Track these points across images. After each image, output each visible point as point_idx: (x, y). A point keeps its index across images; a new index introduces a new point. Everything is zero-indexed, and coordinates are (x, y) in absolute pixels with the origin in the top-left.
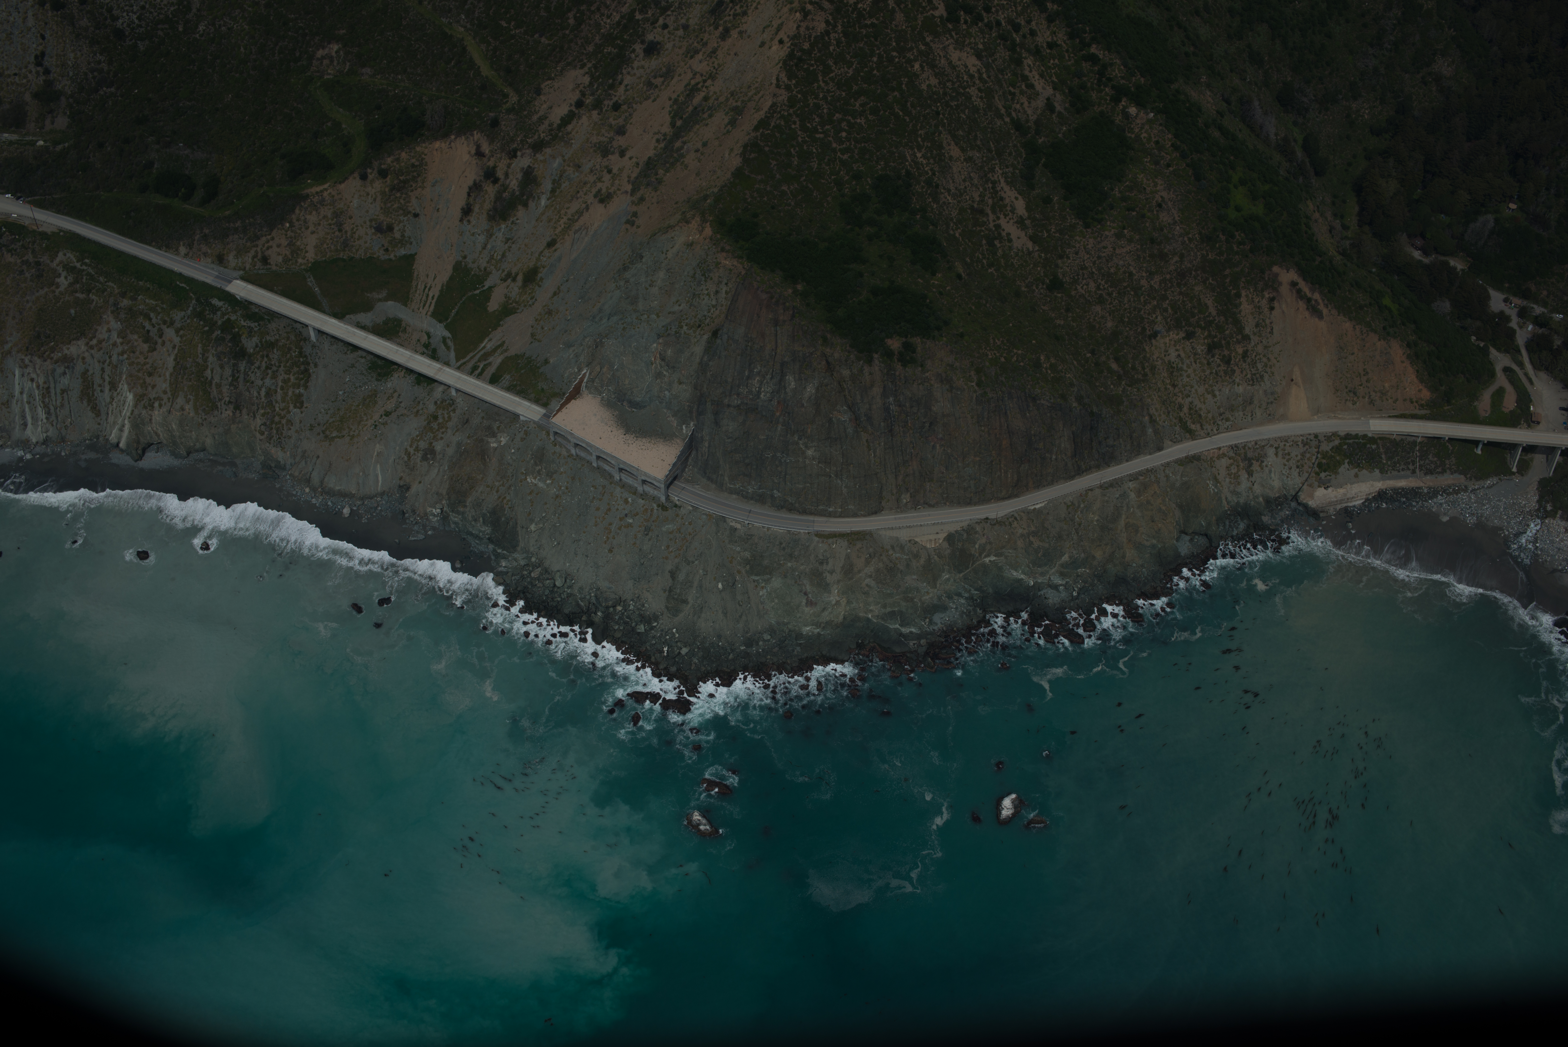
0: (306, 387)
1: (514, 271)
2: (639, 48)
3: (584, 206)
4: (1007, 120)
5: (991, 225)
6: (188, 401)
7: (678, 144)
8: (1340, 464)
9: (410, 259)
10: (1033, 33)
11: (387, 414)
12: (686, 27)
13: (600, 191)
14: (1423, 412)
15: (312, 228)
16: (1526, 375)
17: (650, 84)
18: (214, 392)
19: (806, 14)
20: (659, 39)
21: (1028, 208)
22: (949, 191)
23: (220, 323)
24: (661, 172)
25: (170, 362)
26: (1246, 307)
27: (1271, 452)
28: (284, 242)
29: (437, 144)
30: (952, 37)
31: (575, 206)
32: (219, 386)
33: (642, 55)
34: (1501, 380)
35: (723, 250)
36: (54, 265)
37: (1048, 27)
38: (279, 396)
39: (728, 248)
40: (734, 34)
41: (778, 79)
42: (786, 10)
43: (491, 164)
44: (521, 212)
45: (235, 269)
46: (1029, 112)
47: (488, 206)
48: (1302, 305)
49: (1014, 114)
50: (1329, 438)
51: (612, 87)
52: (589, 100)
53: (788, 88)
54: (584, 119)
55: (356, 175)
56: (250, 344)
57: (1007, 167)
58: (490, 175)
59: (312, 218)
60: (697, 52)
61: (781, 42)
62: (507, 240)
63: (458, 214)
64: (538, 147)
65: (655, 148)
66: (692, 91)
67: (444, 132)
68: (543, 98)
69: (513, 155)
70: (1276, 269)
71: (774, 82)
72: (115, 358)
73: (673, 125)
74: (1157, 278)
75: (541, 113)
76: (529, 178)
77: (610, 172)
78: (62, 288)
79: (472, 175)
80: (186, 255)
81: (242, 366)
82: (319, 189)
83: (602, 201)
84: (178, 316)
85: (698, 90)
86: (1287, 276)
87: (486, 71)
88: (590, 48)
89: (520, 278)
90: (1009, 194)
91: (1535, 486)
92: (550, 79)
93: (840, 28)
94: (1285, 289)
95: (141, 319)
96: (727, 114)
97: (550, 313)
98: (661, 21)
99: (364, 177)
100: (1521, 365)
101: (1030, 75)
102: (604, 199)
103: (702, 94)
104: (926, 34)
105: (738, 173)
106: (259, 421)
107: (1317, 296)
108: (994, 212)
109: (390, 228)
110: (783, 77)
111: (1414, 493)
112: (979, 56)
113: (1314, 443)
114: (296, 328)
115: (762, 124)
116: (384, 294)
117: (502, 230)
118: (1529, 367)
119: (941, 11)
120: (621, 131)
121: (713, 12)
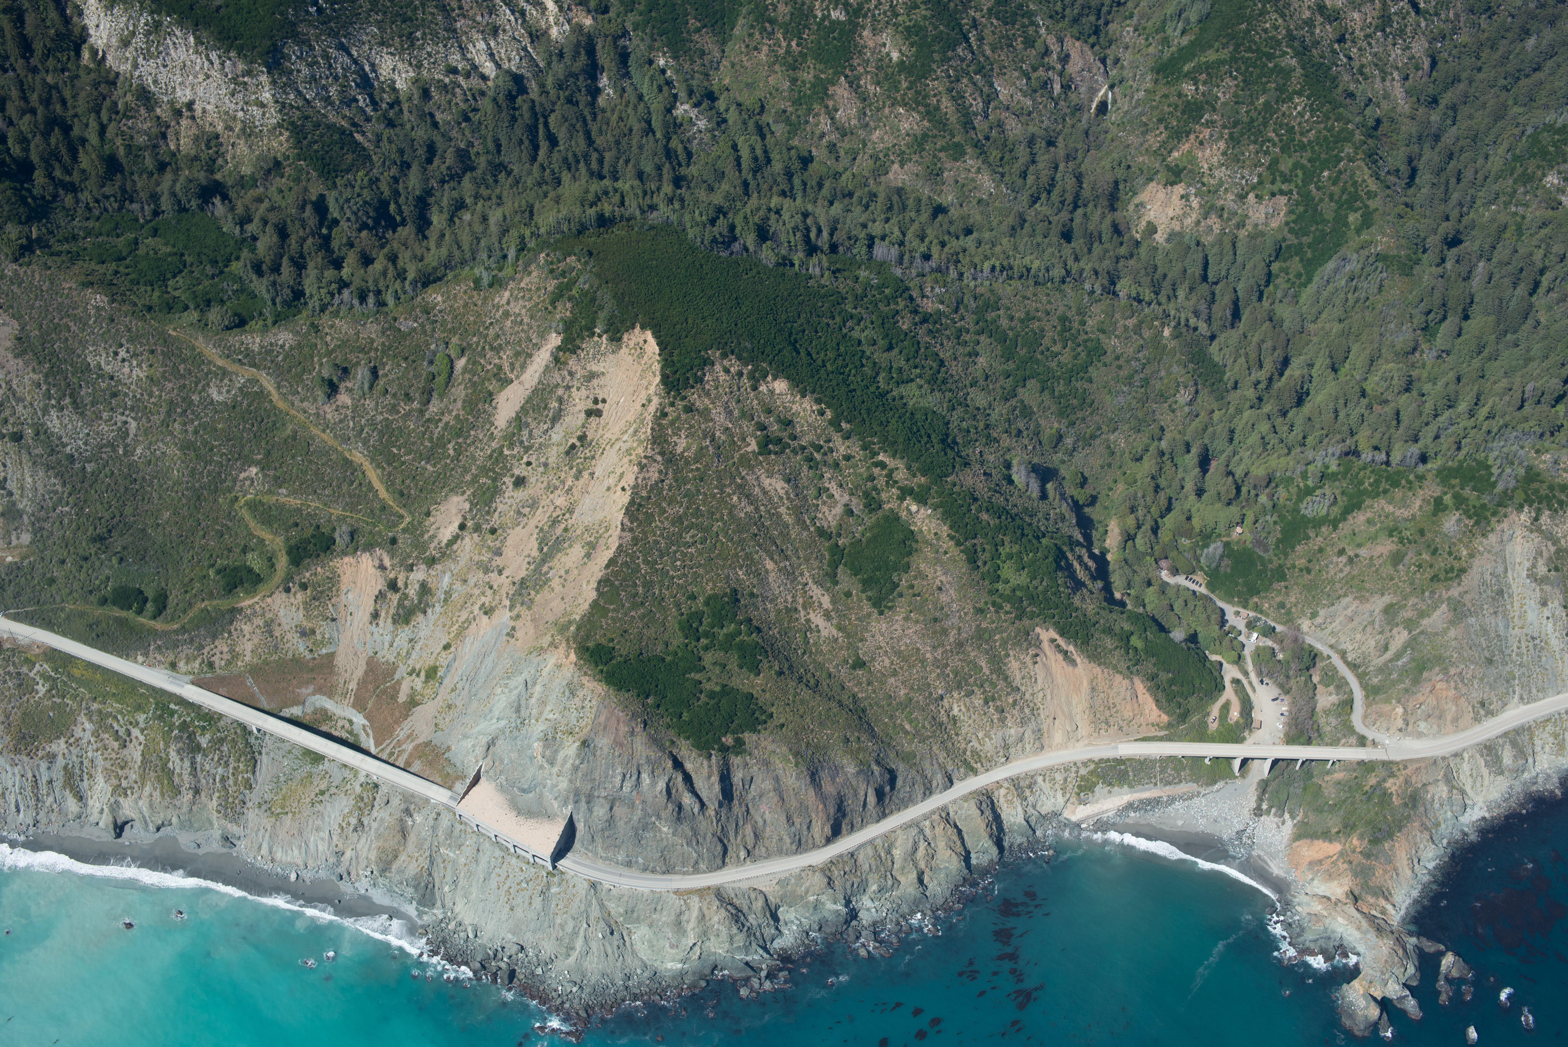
0: (253, 772)
1: (418, 667)
2: (508, 480)
3: (471, 615)
4: (813, 528)
5: (803, 620)
6: (155, 789)
7: (545, 569)
8: (1095, 785)
9: (331, 657)
10: (831, 450)
11: (322, 793)
12: (546, 465)
13: (484, 603)
14: (1163, 733)
15: (247, 636)
16: (1250, 683)
17: (519, 513)
18: (176, 780)
19: (642, 466)
20: (525, 474)
21: (832, 602)
23: (177, 723)
24: (533, 593)
25: (138, 756)
26: (1013, 665)
27: (1040, 779)
28: (225, 649)
29: (346, 559)
30: (763, 467)
31: (464, 615)
32: (180, 775)
33: (511, 487)
34: (1229, 693)
35: (586, 674)
36: (32, 675)
37: (844, 443)
38: (231, 782)
39: (589, 671)
40: (586, 474)
41: (622, 523)
42: (626, 460)
43: (392, 576)
44: (420, 618)
45: (185, 675)
46: (831, 518)
47: (392, 611)
48: (1060, 657)
49: (818, 523)
50: (1085, 764)
51: (489, 513)
52: (470, 524)
53: (631, 530)
54: (467, 540)
55: (281, 589)
56: (204, 740)
57: (814, 569)
58: (393, 586)
59: (247, 628)
60: (556, 488)
61: (623, 489)
62: (411, 640)
63: (368, 617)
64: (430, 562)
65: (527, 569)
66: (554, 522)
67: (352, 548)
68: (432, 519)
69: (410, 568)
70: (1037, 630)
71: (619, 525)
72: (90, 753)
73: (540, 550)
74: (940, 651)
75: (431, 533)
76: (425, 589)
77: (491, 588)
78: (41, 694)
79: (378, 584)
80: (144, 663)
81: (199, 758)
82: (250, 602)
83: (486, 613)
84: (141, 718)
85: (559, 522)
86: (1046, 634)
87: (383, 494)
88: (468, 478)
89: (423, 674)
90: (816, 591)
91: (1255, 786)
92: (436, 502)
93: (670, 475)
94: (1046, 645)
95: (110, 721)
96: (583, 546)
97: (449, 707)
98: (525, 459)
99: (287, 591)
100: (1246, 674)
101: (830, 486)
102: (488, 611)
103: (563, 526)
104: (741, 469)
105: (595, 605)
106: (215, 803)
107: (1071, 648)
108: (804, 609)
109: (313, 632)
110: (626, 521)
111: (1156, 802)
112: (786, 479)
113: (1074, 769)
115: (612, 562)
116: (311, 688)
117: (405, 633)
118: (1253, 676)
119: (753, 446)
120: (498, 553)
121: (567, 453)
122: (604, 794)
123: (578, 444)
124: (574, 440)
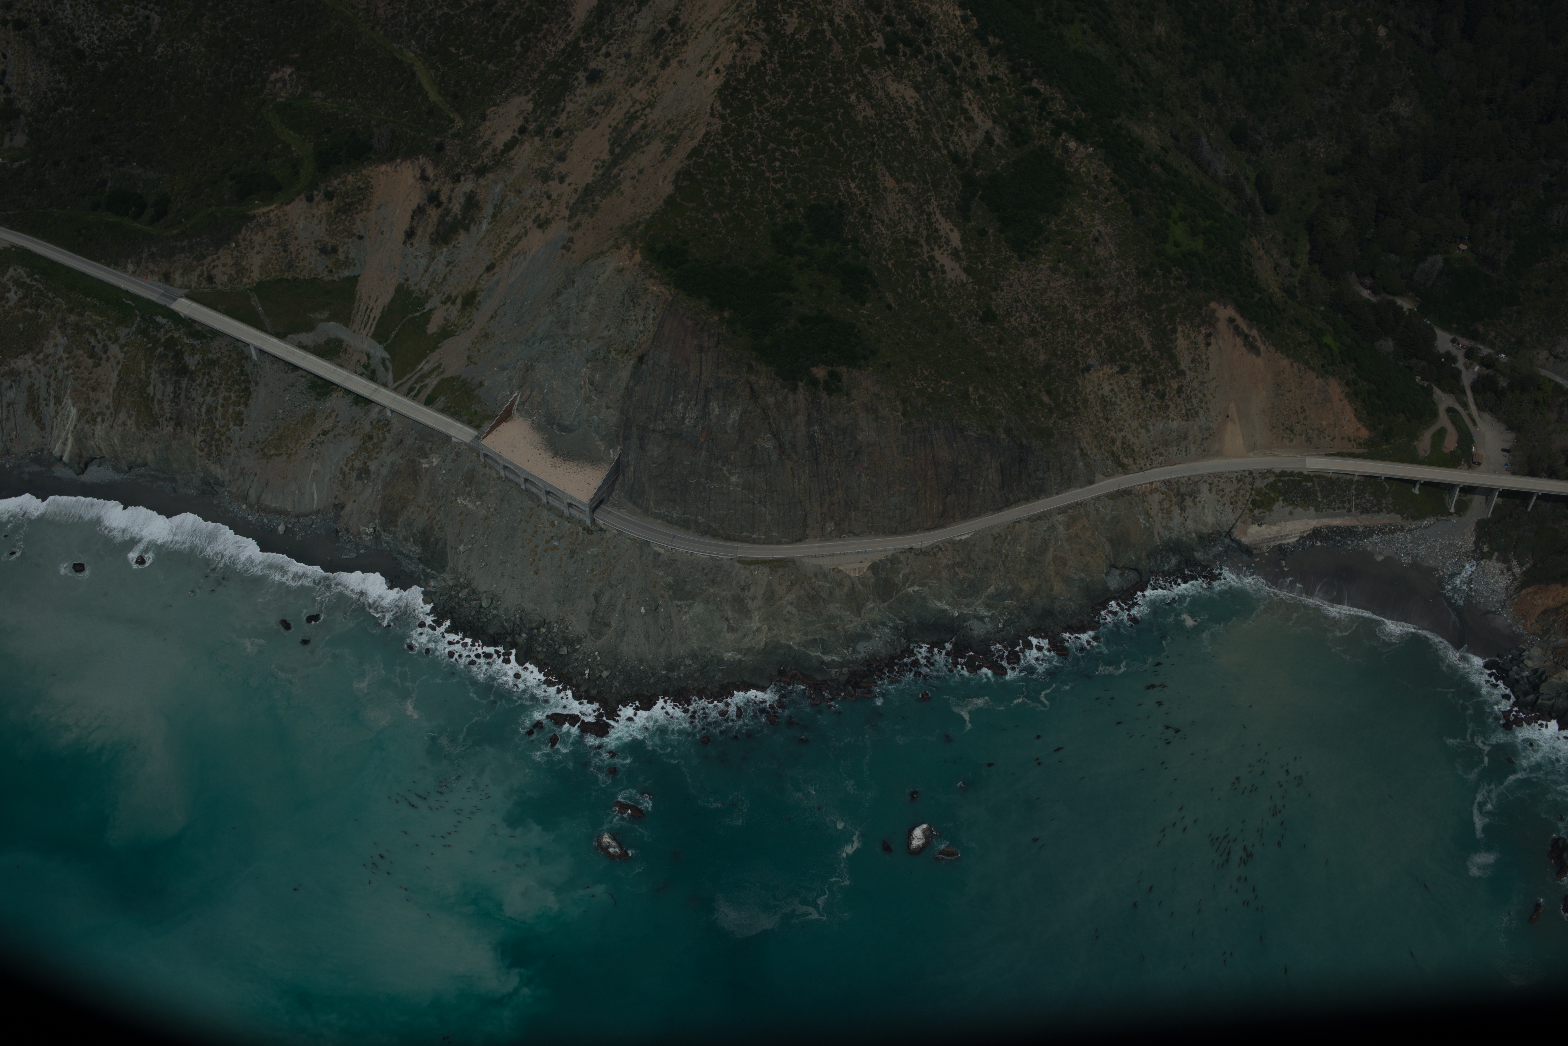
0: (246, 405)
1: (454, 294)
2: (581, 75)
3: (523, 231)
4: (945, 152)
5: (925, 256)
6: (130, 417)
7: (615, 171)
8: (1274, 501)
9: (353, 281)
10: (974, 67)
11: (325, 433)
12: (628, 56)
13: (539, 216)
14: (1361, 451)
15: (257, 248)
16: (1470, 416)
17: (591, 112)
18: (156, 408)
19: (742, 44)
20: (601, 67)
21: (963, 240)
22: (883, 221)
23: (163, 340)
24: (598, 198)
25: (114, 377)
26: (1181, 343)
27: (1205, 488)
28: (230, 262)
29: (383, 168)
30: (890, 69)
31: (515, 231)
32: (160, 402)
33: (584, 83)
34: (1444, 420)
35: (651, 276)
36: (4, 280)
37: (990, 61)
38: (219, 414)
39: (656, 274)
40: (674, 63)
41: (712, 109)
42: (723, 39)
43: (435, 188)
44: (462, 236)
45: (181, 287)
46: (968, 144)
47: (430, 229)
48: (1239, 341)
49: (952, 147)
50: (1264, 475)
51: (554, 114)
52: (532, 127)
53: (722, 117)
54: (527, 145)
55: (303, 196)
56: (192, 361)
57: (943, 199)
58: (434, 199)
59: (258, 238)
60: (637, 80)
61: (717, 71)
62: (449, 263)
63: (401, 236)
64: (481, 172)
65: (594, 175)
66: (631, 118)
67: (390, 155)
68: (487, 123)
69: (456, 179)
70: (1213, 305)
71: (709, 111)
72: (60, 372)
73: (612, 152)
74: (1091, 312)
75: (485, 139)
76: (471, 202)
77: (549, 197)
78: (11, 303)
79: (417, 198)
80: (134, 273)
81: (184, 383)
82: (265, 210)
83: (540, 226)
84: (122, 332)
85: (637, 118)
86: (1225, 312)
87: (433, 96)
88: (535, 75)
89: (459, 301)
90: (944, 226)
91: (1472, 527)
92: (495, 105)
93: (776, 58)
94: (1222, 326)
95: (87, 335)
96: (663, 142)
97: (486, 336)
98: (604, 50)
99: (310, 199)
100: (1465, 405)
101: (970, 108)
102: (543, 224)
103: (641, 122)
104: (863, 66)
105: (670, 201)
106: (199, 438)
107: (1254, 333)
108: (928, 244)
109: (335, 250)
110: (718, 106)
111: (1349, 532)
112: (917, 89)
113: (1249, 480)
114: (238, 347)
115: (696, 152)
116: (326, 314)
117: (443, 254)
118: (1473, 408)
119: (880, 43)
120: (561, 158)
121: (654, 41)
122: (662, 427)
123: (668, 29)
124: (665, 26)
